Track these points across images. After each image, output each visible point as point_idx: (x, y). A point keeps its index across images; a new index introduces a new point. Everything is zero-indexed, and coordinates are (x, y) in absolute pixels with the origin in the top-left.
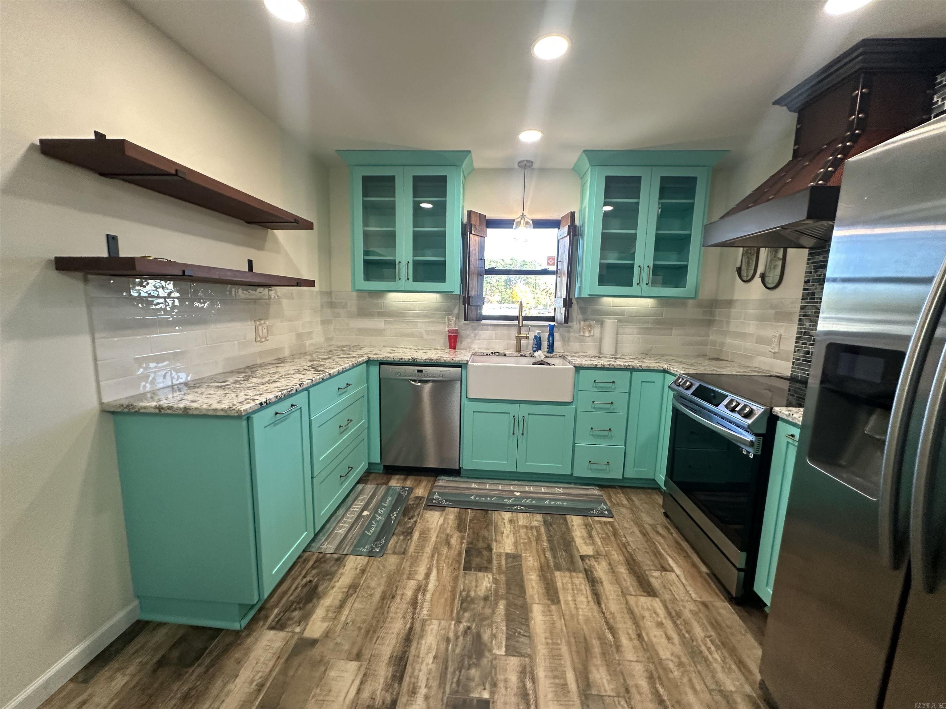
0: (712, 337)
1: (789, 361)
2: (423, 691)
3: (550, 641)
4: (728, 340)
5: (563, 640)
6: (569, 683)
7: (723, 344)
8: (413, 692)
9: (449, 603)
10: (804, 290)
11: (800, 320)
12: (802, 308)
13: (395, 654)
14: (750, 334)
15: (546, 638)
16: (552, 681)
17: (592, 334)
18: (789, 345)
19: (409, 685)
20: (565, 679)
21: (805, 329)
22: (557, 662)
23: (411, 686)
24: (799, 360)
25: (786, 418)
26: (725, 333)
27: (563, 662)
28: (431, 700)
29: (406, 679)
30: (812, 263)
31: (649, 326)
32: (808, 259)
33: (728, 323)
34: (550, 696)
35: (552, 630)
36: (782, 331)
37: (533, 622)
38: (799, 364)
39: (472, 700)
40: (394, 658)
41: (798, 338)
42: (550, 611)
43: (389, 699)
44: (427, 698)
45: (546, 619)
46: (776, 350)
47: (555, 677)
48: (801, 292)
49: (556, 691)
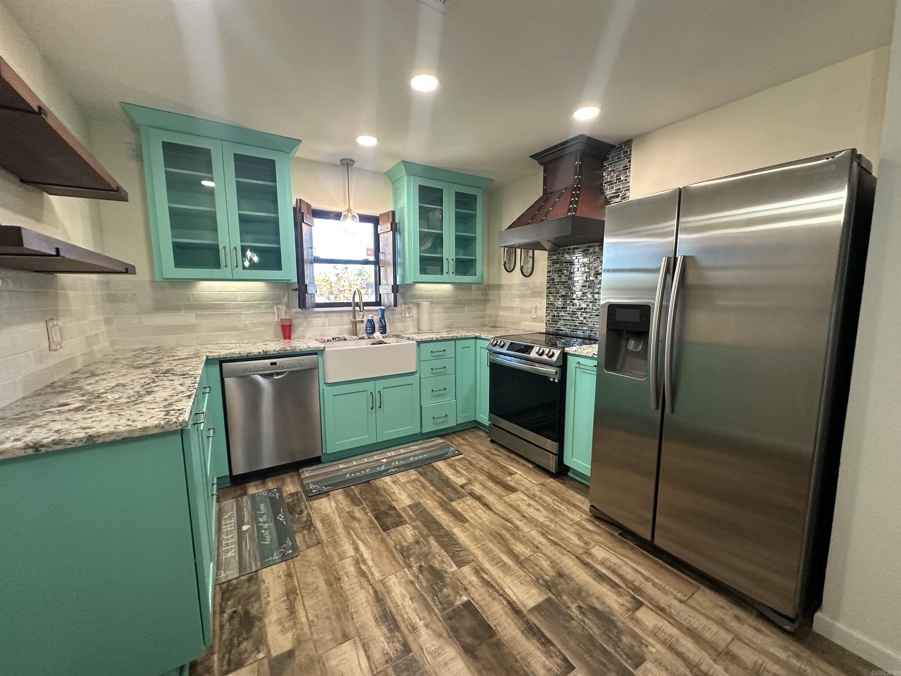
0: (488, 312)
1: (543, 323)
2: (421, 624)
3: (479, 545)
4: (501, 313)
5: (487, 541)
6: (506, 561)
7: (497, 316)
8: (414, 629)
9: (391, 558)
10: (548, 277)
11: (547, 296)
12: (548, 288)
13: (377, 616)
14: (516, 308)
15: (476, 545)
16: (496, 567)
17: (411, 315)
18: (543, 312)
19: (407, 628)
20: (503, 561)
21: (551, 301)
22: (491, 555)
23: (409, 627)
24: (549, 321)
25: (574, 353)
26: (499, 308)
27: (495, 553)
28: (431, 625)
29: (402, 625)
30: (551, 260)
31: (450, 306)
32: (548, 258)
33: (499, 301)
34: (501, 574)
35: (475, 539)
36: (537, 304)
37: (460, 540)
38: (550, 324)
39: (459, 607)
40: (379, 619)
41: (547, 307)
42: (466, 528)
43: (398, 646)
44: (427, 626)
45: (467, 534)
46: (535, 317)
47: (497, 563)
48: (546, 278)
49: (503, 571)
